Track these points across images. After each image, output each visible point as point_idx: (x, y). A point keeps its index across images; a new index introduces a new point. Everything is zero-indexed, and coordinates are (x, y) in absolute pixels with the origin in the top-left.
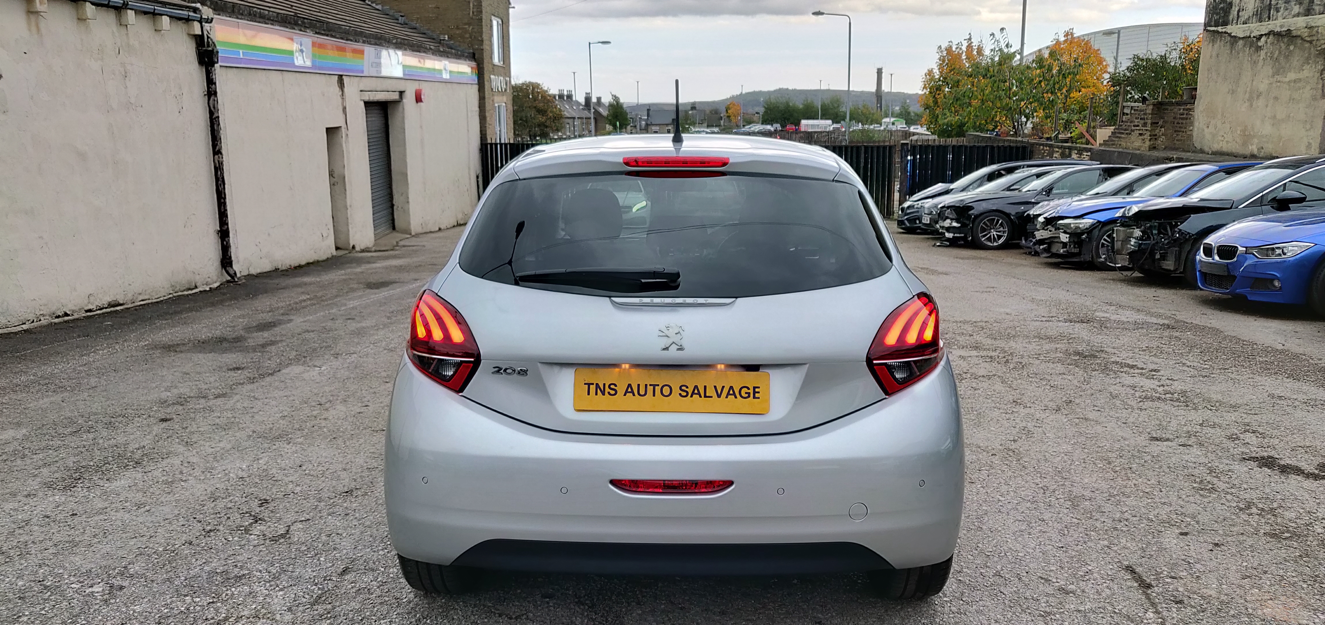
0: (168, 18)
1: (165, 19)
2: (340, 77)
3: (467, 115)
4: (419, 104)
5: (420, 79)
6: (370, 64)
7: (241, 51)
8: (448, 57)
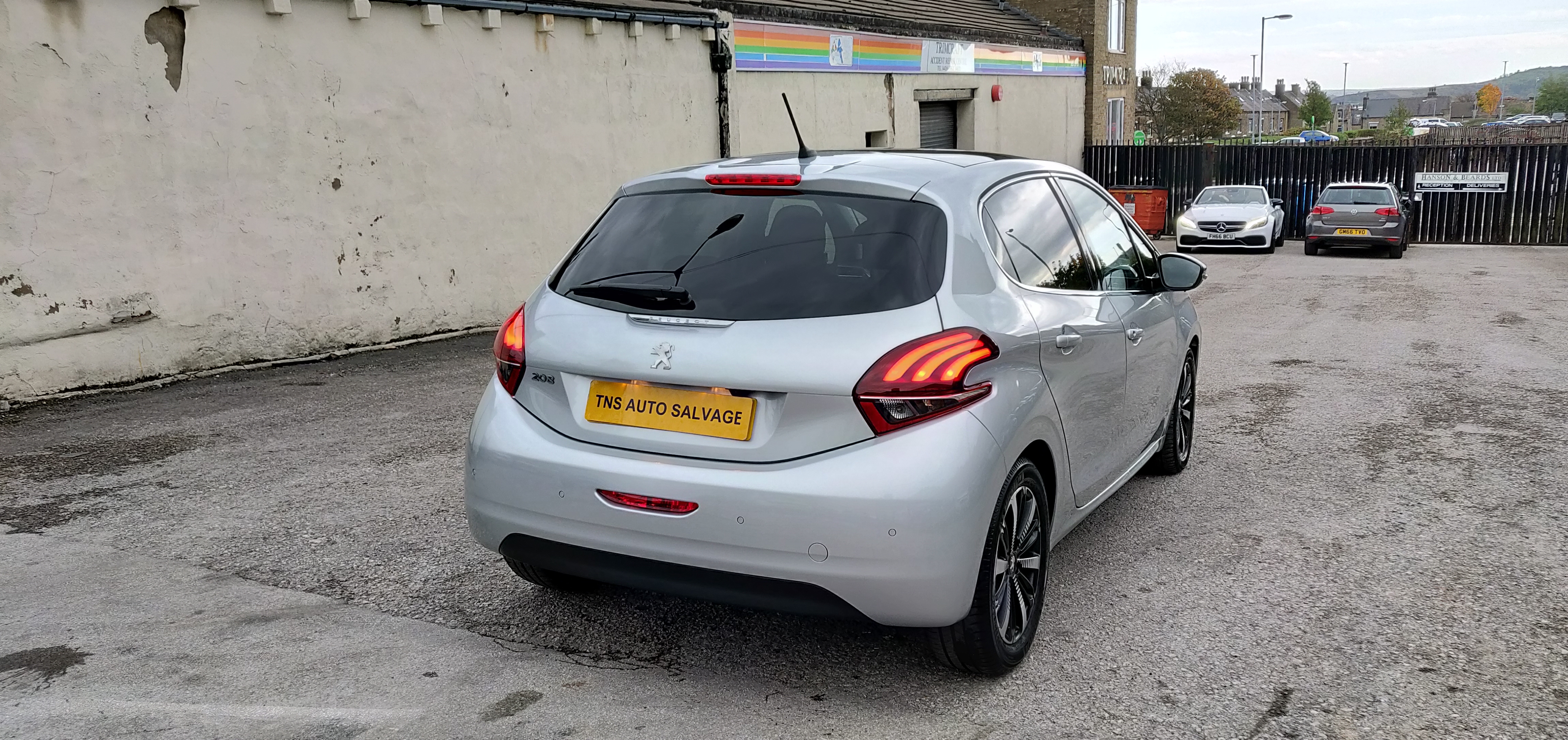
0: (678, 27)
1: (676, 28)
2: (889, 76)
3: (1067, 112)
4: (996, 102)
5: (998, 73)
6: (930, 60)
7: (765, 55)
8: (1042, 47)
